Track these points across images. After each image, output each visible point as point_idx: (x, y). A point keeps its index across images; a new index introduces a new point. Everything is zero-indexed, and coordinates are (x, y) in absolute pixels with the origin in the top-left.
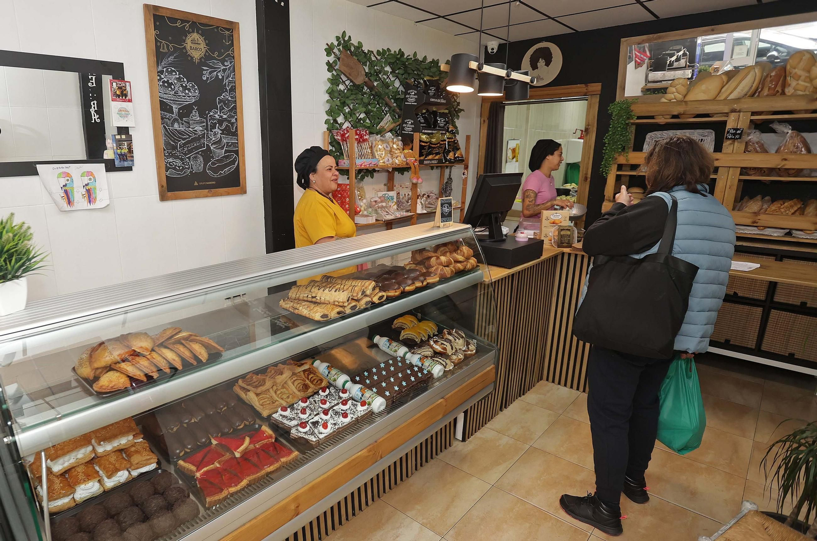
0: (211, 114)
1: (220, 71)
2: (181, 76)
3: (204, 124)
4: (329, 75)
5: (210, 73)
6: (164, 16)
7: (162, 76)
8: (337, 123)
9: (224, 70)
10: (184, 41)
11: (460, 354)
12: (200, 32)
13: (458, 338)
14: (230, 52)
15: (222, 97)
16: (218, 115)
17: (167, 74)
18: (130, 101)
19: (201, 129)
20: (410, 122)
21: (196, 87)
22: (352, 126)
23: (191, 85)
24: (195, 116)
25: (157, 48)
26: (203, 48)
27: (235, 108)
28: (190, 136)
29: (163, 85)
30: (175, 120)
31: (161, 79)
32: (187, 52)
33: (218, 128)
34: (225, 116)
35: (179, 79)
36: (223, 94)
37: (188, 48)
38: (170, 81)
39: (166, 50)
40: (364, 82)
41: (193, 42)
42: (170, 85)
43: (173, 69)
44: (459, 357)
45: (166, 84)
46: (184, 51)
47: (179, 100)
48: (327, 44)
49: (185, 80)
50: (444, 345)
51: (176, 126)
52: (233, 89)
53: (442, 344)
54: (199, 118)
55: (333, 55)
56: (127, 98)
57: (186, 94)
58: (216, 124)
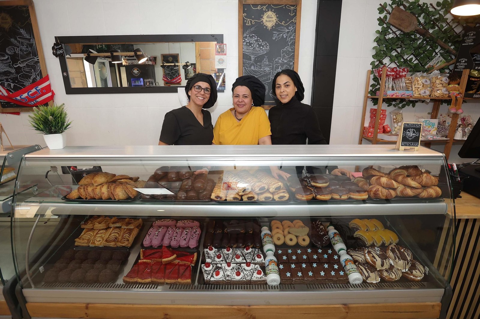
0: (277, 60)
1: (285, 33)
2: (259, 38)
3: (271, 66)
4: (380, 28)
5: (278, 35)
6: (250, 4)
7: (246, 40)
8: (382, 64)
9: (288, 32)
10: (262, 17)
11: (393, 274)
12: (273, 10)
13: (399, 258)
14: (293, 20)
15: (285, 49)
16: (281, 61)
17: (249, 38)
18: (225, 54)
19: (269, 69)
20: (463, 60)
21: (268, 44)
22: (398, 66)
23: (264, 43)
24: (266, 61)
25: (244, 23)
26: (274, 20)
27: (294, 56)
28: (261, 74)
29: (246, 45)
30: (252, 64)
31: (245, 41)
32: (263, 24)
33: (280, 68)
34: (286, 61)
35: (257, 41)
36: (286, 47)
37: (264, 21)
38: (251, 42)
39: (250, 24)
40: (416, 30)
41: (268, 17)
42: (250, 44)
43: (253, 35)
44: (391, 276)
45: (248, 44)
46: (262, 23)
47: (256, 52)
48: (380, 4)
49: (261, 40)
50: (375, 258)
51: (252, 68)
52: (293, 44)
53: (373, 256)
54: (268, 63)
55: (385, 12)
56: (224, 53)
57: (261, 49)
58: (279, 66)
